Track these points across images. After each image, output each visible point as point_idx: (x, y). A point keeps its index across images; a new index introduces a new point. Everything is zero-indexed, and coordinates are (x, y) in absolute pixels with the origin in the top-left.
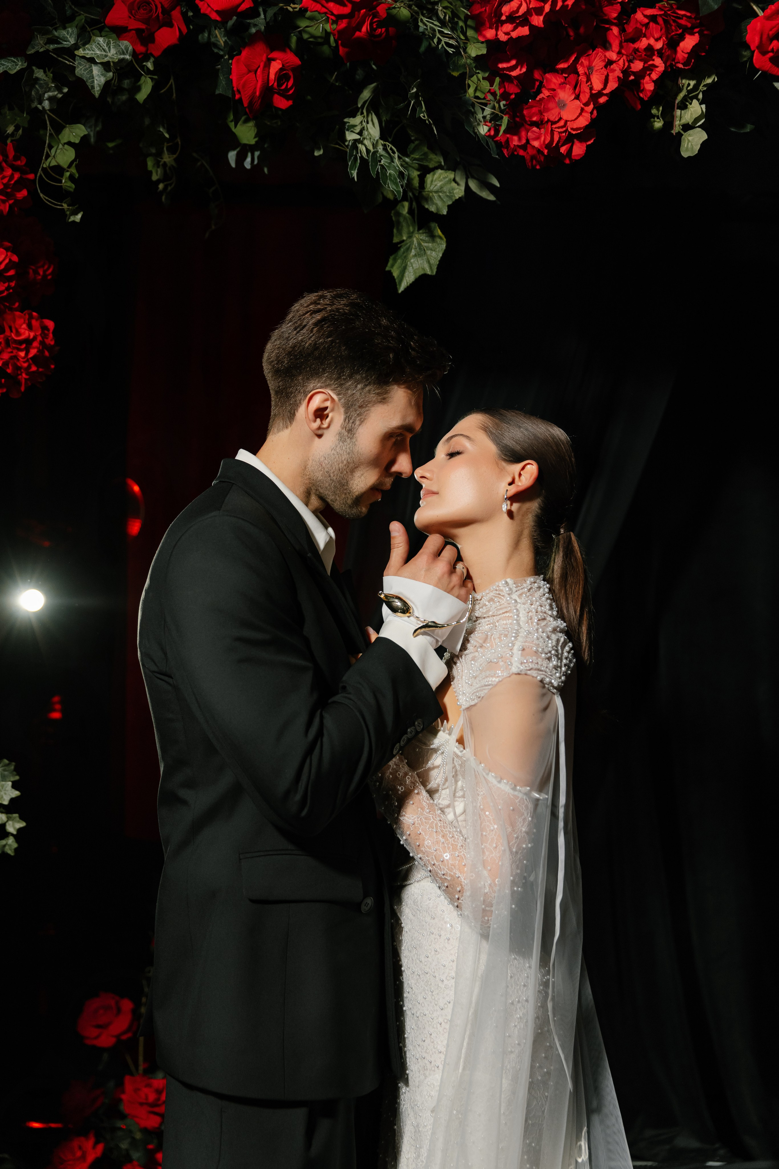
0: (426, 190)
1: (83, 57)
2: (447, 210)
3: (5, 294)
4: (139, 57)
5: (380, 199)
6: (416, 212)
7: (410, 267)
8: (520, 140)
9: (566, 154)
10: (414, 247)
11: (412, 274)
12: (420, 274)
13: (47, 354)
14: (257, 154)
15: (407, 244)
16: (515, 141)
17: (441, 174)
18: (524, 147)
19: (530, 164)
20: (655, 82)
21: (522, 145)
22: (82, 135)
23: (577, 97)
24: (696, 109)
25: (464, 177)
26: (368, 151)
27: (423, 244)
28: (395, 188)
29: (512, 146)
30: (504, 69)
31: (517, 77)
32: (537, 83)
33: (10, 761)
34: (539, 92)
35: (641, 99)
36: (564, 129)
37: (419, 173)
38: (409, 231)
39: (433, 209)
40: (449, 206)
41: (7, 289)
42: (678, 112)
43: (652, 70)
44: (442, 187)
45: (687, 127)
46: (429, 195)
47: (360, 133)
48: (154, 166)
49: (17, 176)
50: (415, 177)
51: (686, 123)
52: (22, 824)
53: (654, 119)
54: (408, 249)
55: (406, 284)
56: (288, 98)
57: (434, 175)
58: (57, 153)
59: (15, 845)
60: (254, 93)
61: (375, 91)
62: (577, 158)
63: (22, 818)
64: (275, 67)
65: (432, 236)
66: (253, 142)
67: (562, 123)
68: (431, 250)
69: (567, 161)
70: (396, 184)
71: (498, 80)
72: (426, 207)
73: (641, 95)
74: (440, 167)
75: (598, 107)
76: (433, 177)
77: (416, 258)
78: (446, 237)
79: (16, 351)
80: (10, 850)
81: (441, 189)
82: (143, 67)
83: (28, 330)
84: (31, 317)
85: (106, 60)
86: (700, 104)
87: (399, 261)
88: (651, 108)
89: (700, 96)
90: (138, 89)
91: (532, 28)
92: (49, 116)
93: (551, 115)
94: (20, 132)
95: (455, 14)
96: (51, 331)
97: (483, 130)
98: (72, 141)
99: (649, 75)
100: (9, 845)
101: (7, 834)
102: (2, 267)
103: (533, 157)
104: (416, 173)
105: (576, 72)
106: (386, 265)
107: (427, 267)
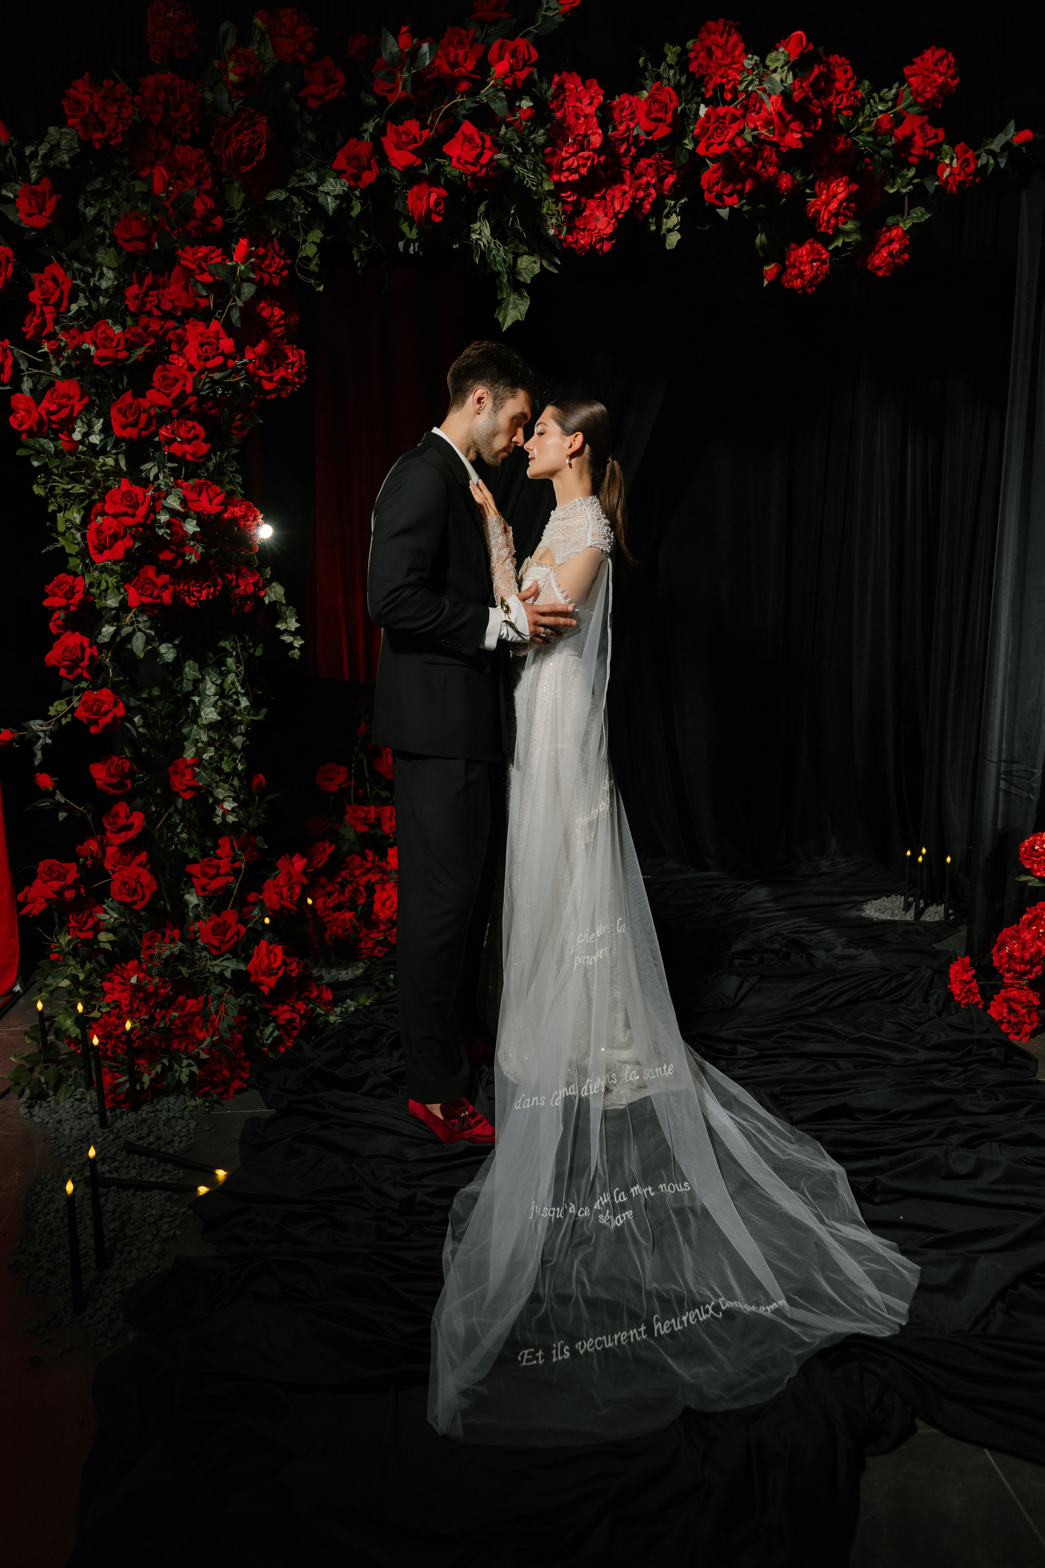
0: (518, 268)
1: (322, 191)
2: (530, 280)
3: (280, 335)
4: (351, 189)
5: (489, 271)
6: (512, 281)
7: (509, 316)
8: (573, 238)
9: (600, 249)
10: (511, 303)
11: (510, 320)
12: (515, 320)
13: (301, 370)
14: (417, 244)
15: (507, 301)
16: (570, 239)
17: (527, 258)
18: (575, 243)
19: (578, 252)
20: (651, 204)
21: (574, 241)
22: (320, 237)
23: (606, 215)
24: (674, 219)
25: (540, 258)
26: (484, 245)
27: (516, 301)
28: (502, 270)
29: (568, 242)
30: (564, 197)
31: (571, 202)
32: (583, 205)
33: (293, 607)
34: (584, 210)
35: (643, 213)
36: (598, 234)
37: (513, 256)
38: (507, 292)
39: (522, 279)
40: (531, 278)
41: (281, 331)
42: (665, 220)
43: (649, 196)
44: (527, 266)
45: (669, 230)
46: (519, 271)
47: (480, 234)
48: (356, 252)
49: (282, 262)
50: (510, 258)
51: (669, 227)
52: (303, 642)
54: (508, 305)
55: (506, 326)
56: (440, 215)
57: (522, 258)
58: (306, 248)
59: (299, 654)
60: (421, 213)
61: (487, 206)
62: (606, 251)
63: (302, 639)
64: (433, 197)
65: (522, 297)
66: (415, 237)
67: (597, 231)
68: (521, 305)
69: (600, 253)
70: (502, 266)
71: (560, 204)
72: (518, 278)
73: (643, 211)
74: (525, 253)
75: (618, 220)
76: (522, 260)
77: (512, 310)
78: (530, 297)
80: (297, 656)
82: (353, 194)
83: (293, 357)
84: (293, 349)
85: (336, 193)
86: (677, 216)
87: (502, 312)
88: (649, 218)
89: (678, 210)
90: (352, 208)
91: (580, 175)
92: (301, 226)
93: (591, 226)
94: (279, 233)
95: (536, 164)
96: (303, 356)
97: (552, 232)
98: (316, 241)
99: (648, 199)
100: (296, 653)
101: (294, 648)
102: (277, 318)
103: (580, 249)
104: (511, 256)
105: (605, 199)
106: (494, 314)
107: (518, 315)
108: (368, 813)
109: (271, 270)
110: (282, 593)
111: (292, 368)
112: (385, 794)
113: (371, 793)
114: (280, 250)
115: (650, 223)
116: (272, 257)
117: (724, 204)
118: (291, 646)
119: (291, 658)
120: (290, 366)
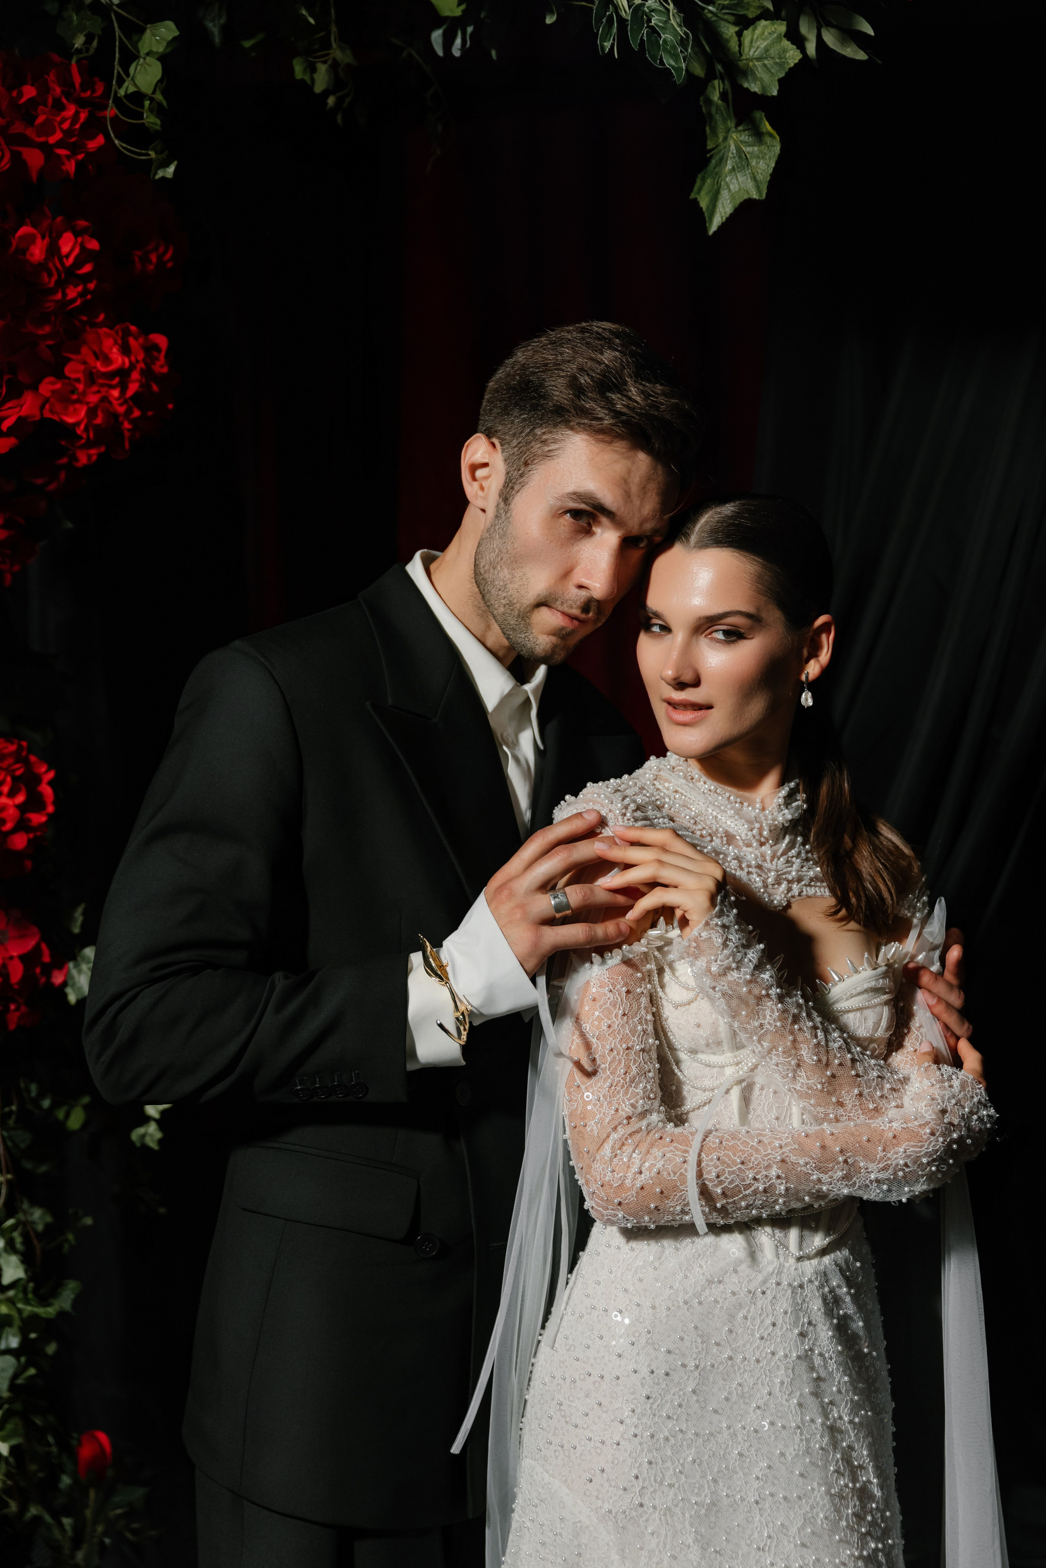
0: (744, 57)
2: (778, 88)
3: (78, 303)
6: (730, 96)
7: (726, 189)
10: (730, 155)
11: (729, 201)
12: (742, 200)
13: (155, 388)
14: (470, 29)
15: (721, 151)
17: (765, 27)
22: (170, 38)
25: (815, 24)
27: (744, 149)
28: (673, 63)
37: (736, 29)
38: (724, 128)
39: (755, 88)
40: (780, 81)
41: (82, 295)
44: (768, 50)
46: (748, 65)
48: (304, 71)
49: (83, 116)
50: (731, 36)
54: (722, 161)
55: (720, 219)
57: (754, 30)
58: (136, 72)
59: (159, 1135)
65: (759, 135)
66: (458, 12)
68: (758, 157)
70: (675, 57)
72: (746, 85)
74: (762, 15)
76: (754, 35)
77: (733, 174)
78: (778, 134)
79: (106, 389)
80: (153, 1141)
81: (766, 52)
83: (121, 356)
84: (127, 333)
87: (709, 181)
92: (118, 14)
94: (95, 42)
96: (163, 354)
98: (157, 50)
100: (150, 1134)
101: (146, 1120)
102: (71, 261)
106: (691, 191)
107: (750, 185)
109: (52, 140)
111: (124, 388)
119: (138, 1144)
120: (117, 380)
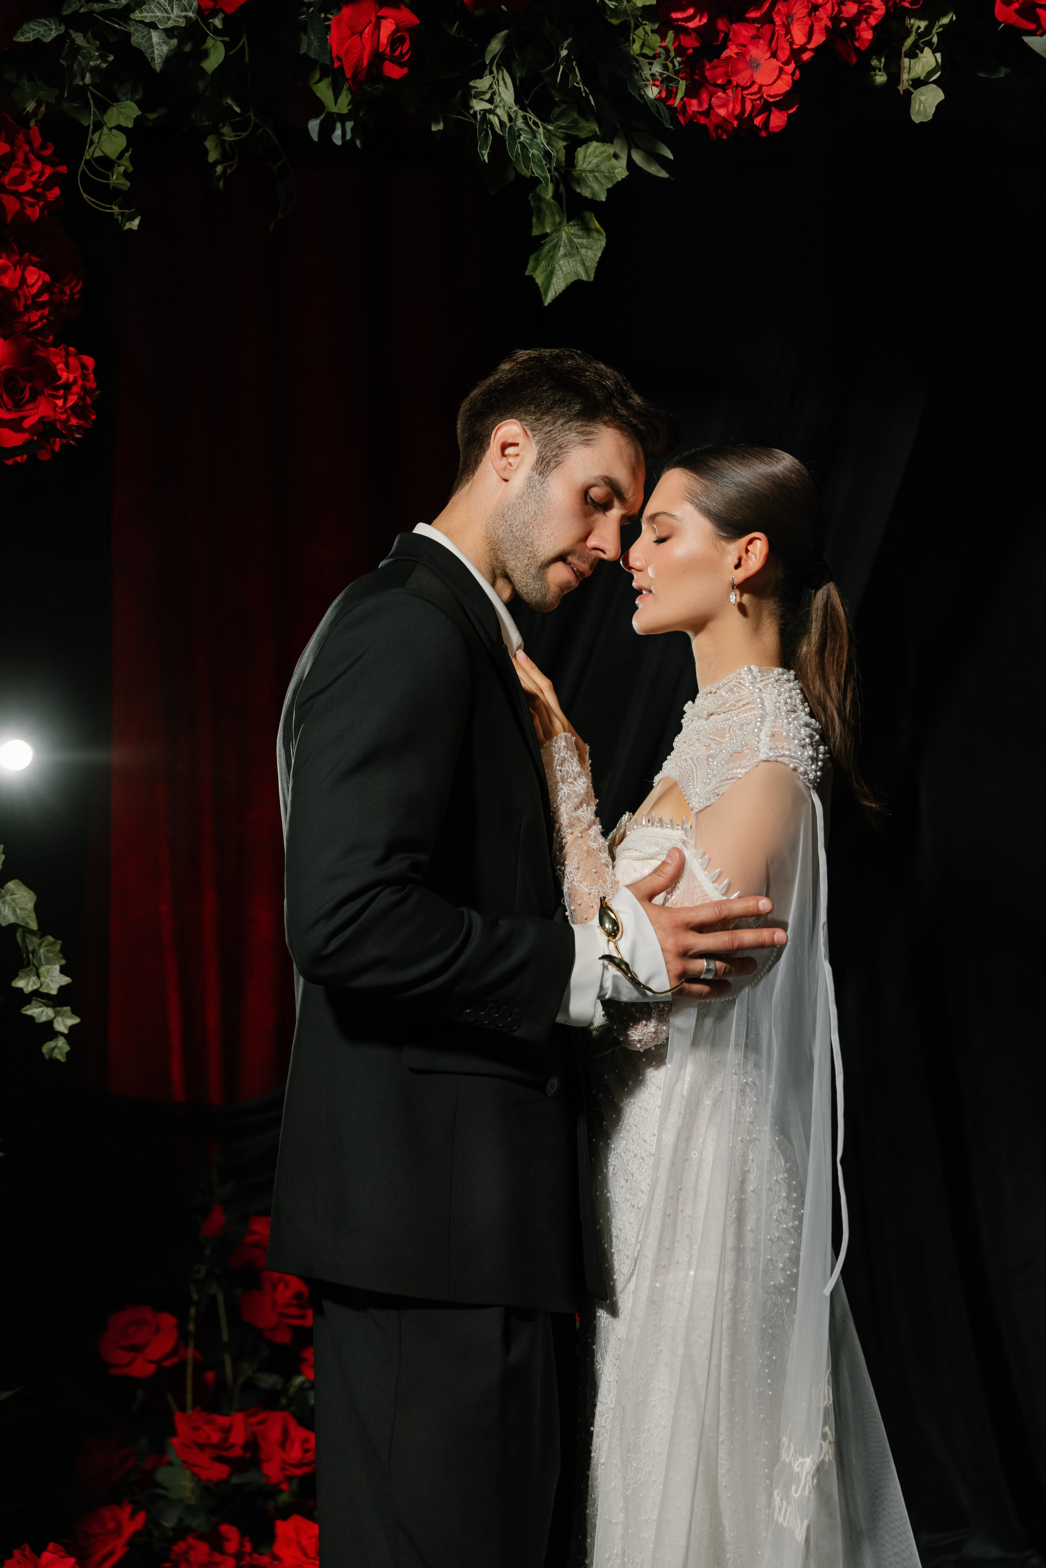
0: (578, 168)
1: (142, 22)
2: (606, 195)
3: (39, 325)
4: (205, 14)
5: (512, 177)
6: (564, 197)
7: (558, 271)
8: (700, 104)
9: (762, 126)
10: (562, 243)
11: (562, 280)
12: (573, 280)
13: (87, 400)
14: (349, 125)
15: (553, 240)
16: (694, 106)
17: (597, 147)
18: (707, 113)
19: (714, 134)
20: (874, 28)
21: (703, 111)
22: (135, 116)
23: (774, 55)
24: (928, 60)
25: (626, 146)
26: (501, 123)
27: (575, 240)
28: (541, 173)
29: (690, 113)
30: (678, 20)
31: (695, 30)
32: (722, 35)
33: (56, 937)
34: (724, 46)
35: (857, 49)
36: (759, 95)
37: (565, 144)
38: (554, 220)
39: (587, 193)
40: (608, 190)
41: (41, 318)
42: (906, 61)
43: (870, 14)
44: (598, 166)
45: (918, 83)
46: (581, 175)
47: (491, 101)
49: (48, 171)
50: (560, 149)
51: (916, 77)
52: (76, 1020)
53: (875, 71)
54: (556, 247)
55: (554, 293)
56: (402, 65)
57: (587, 148)
58: (101, 140)
59: (67, 1048)
60: (360, 60)
61: (506, 41)
62: (776, 130)
63: (75, 1012)
64: (387, 28)
65: (587, 230)
66: (345, 110)
67: (755, 88)
68: (586, 247)
69: (763, 134)
70: (541, 167)
71: (671, 35)
72: (578, 190)
73: (857, 44)
74: (594, 138)
75: (801, 65)
76: (586, 152)
77: (566, 258)
78: (605, 231)
80: (61, 1054)
81: (597, 167)
82: (208, 25)
83: (66, 372)
84: (68, 354)
85: (170, 24)
86: (934, 52)
87: (543, 263)
88: (871, 59)
89: (935, 40)
90: (205, 55)
92: (92, 93)
93: (742, 79)
94: (43, 108)
96: (90, 371)
97: (652, 92)
98: (124, 125)
99: (866, 20)
100: (59, 1048)
101: (55, 1034)
102: (34, 290)
103: (717, 127)
104: (561, 144)
105: (773, 22)
106: (525, 269)
107: (581, 270)
108: (226, 1431)
109: (22, 189)
110: (31, 906)
111: (65, 398)
112: (268, 1381)
113: (235, 1377)
114: (43, 147)
115: (874, 69)
116: (27, 161)
117: (1040, 26)
118: (48, 1031)
119: (47, 1058)
120: (61, 392)
